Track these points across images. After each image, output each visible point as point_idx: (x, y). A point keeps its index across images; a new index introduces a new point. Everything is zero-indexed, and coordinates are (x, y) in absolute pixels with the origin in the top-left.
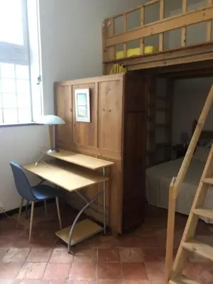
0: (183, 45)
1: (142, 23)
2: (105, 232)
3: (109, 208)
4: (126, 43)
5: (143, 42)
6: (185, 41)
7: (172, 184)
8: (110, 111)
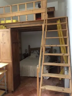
0: (27, 21)
1: (11, 11)
2: (6, 93)
3: (7, 82)
4: (5, 18)
5: (12, 18)
6: (27, 19)
7: (37, 68)
8: (5, 43)
